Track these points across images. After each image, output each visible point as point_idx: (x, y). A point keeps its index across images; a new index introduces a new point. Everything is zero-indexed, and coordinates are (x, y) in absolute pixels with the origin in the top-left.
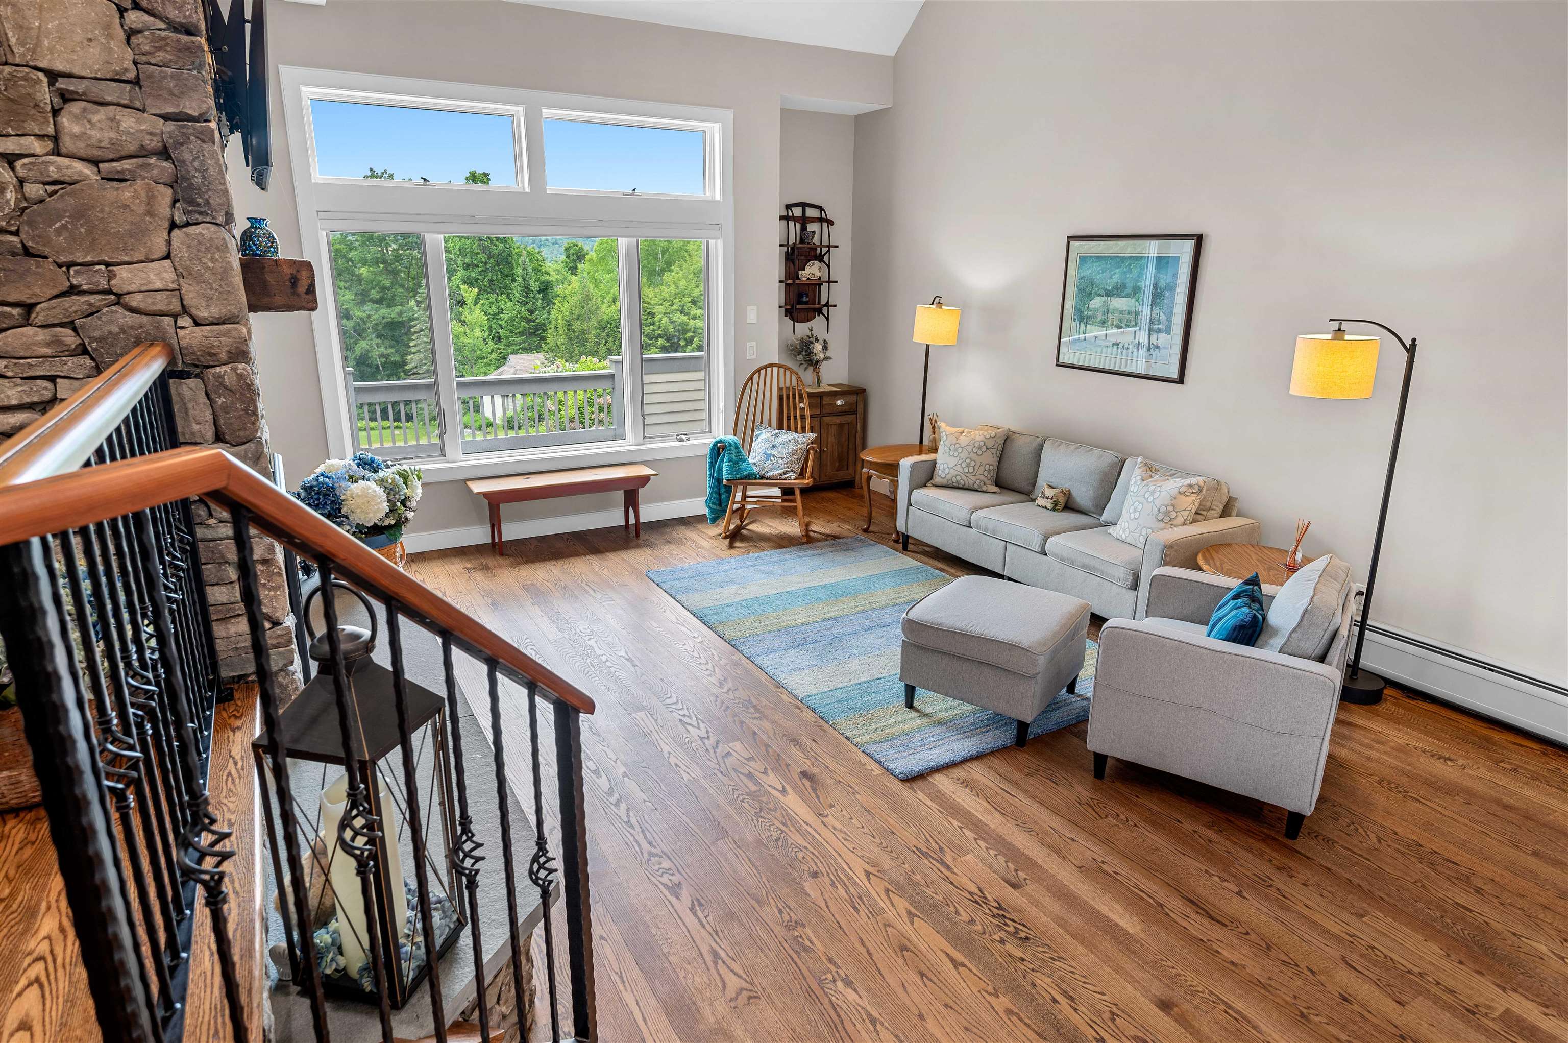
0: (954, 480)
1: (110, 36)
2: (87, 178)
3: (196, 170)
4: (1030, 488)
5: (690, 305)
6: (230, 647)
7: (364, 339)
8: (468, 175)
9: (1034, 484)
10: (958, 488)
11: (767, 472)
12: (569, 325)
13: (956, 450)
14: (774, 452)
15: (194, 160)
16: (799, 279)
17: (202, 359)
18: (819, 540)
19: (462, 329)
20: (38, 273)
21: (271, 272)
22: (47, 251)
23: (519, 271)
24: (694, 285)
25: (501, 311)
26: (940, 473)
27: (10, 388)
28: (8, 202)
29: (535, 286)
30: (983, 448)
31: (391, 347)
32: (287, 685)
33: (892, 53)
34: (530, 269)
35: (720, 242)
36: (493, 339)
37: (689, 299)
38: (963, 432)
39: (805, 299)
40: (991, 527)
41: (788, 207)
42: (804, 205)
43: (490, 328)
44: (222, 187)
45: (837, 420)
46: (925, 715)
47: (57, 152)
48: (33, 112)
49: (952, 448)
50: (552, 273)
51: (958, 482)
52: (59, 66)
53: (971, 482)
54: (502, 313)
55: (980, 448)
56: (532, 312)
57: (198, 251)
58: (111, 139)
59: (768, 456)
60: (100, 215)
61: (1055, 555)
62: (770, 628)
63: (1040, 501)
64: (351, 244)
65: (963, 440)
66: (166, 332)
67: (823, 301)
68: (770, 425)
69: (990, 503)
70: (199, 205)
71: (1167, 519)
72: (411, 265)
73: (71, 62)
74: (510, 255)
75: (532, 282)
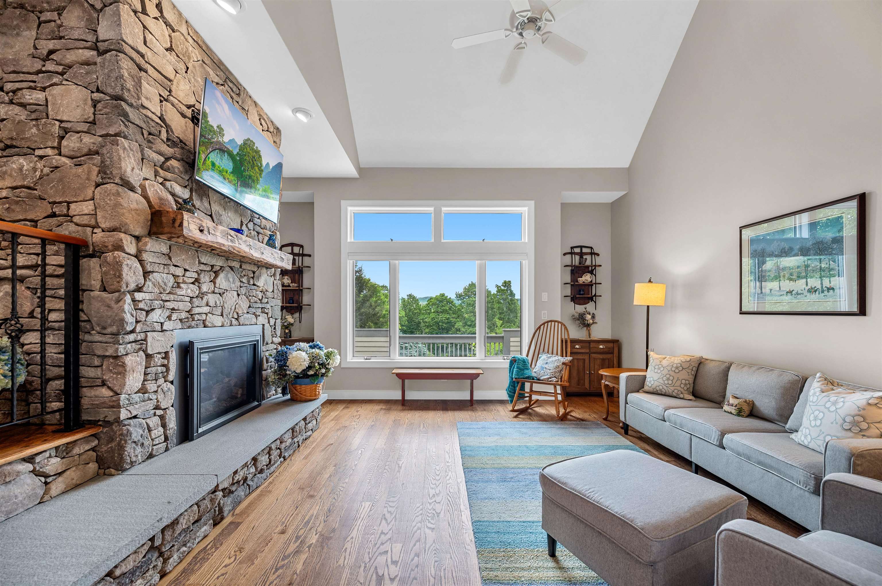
0: (658, 388)
1: (85, 104)
2: (67, 164)
3: (108, 158)
4: (721, 399)
6: (90, 403)
9: (724, 397)
10: (661, 395)
11: (541, 376)
13: (659, 369)
14: (546, 366)
15: (107, 153)
16: (577, 282)
17: (102, 249)
18: (570, 420)
20: (40, 206)
21: (165, 216)
22: (46, 196)
26: (648, 383)
27: (21, 258)
28: (36, 176)
30: (681, 368)
32: (116, 431)
33: (627, 166)
35: (527, 261)
38: (666, 358)
39: (582, 293)
40: (678, 421)
41: (572, 248)
42: (581, 247)
44: (119, 166)
45: (601, 356)
46: (561, 568)
47: (60, 154)
48: (50, 137)
49: (657, 367)
51: (661, 390)
52: (65, 118)
53: (670, 391)
55: (677, 368)
57: (104, 195)
58: (78, 147)
59: (542, 368)
60: (68, 180)
61: (732, 450)
62: (496, 466)
63: (726, 408)
65: (665, 363)
66: (87, 235)
67: (593, 294)
68: (548, 353)
69: (683, 405)
70: (108, 174)
71: (856, 429)
73: (70, 116)
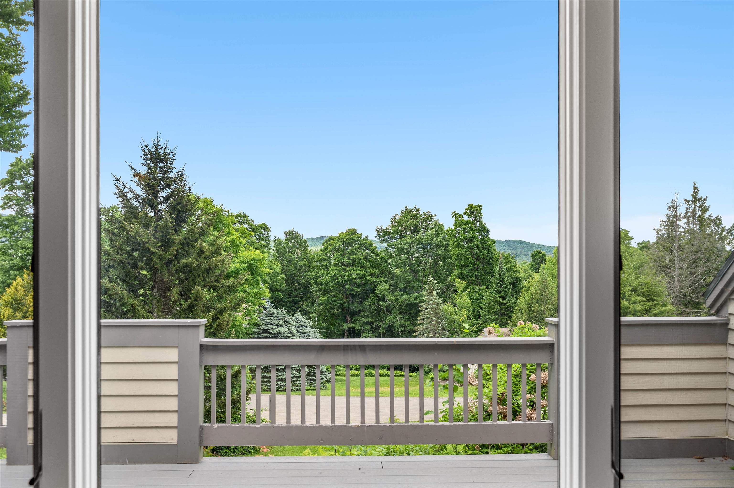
5: (630, 293)
7: (392, 315)
8: (467, 207)
12: (530, 307)
19: (453, 309)
23: (497, 269)
24: (633, 278)
25: (482, 297)
29: (507, 280)
31: (408, 320)
34: (504, 268)
36: (475, 316)
37: (630, 288)
43: (474, 309)
50: (521, 272)
54: (483, 299)
56: (504, 298)
64: (391, 254)
72: (426, 267)
74: (492, 258)
75: (505, 277)
